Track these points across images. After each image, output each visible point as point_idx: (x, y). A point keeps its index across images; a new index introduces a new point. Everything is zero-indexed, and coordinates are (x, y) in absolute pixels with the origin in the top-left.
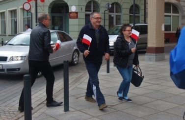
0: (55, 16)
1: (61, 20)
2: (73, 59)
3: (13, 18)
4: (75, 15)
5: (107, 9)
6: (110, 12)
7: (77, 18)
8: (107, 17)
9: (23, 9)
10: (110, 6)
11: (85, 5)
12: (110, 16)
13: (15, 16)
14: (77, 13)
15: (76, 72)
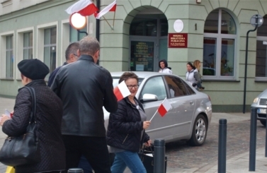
0: (137, 42)
1: (151, 52)
2: (195, 131)
3: (50, 45)
4: (182, 39)
5: (253, 28)
6: (259, 34)
7: (185, 46)
8: (253, 46)
9: (70, 26)
10: (261, 21)
11: (205, 19)
12: (259, 43)
13: (53, 41)
14: (185, 35)
15: (180, 167)
